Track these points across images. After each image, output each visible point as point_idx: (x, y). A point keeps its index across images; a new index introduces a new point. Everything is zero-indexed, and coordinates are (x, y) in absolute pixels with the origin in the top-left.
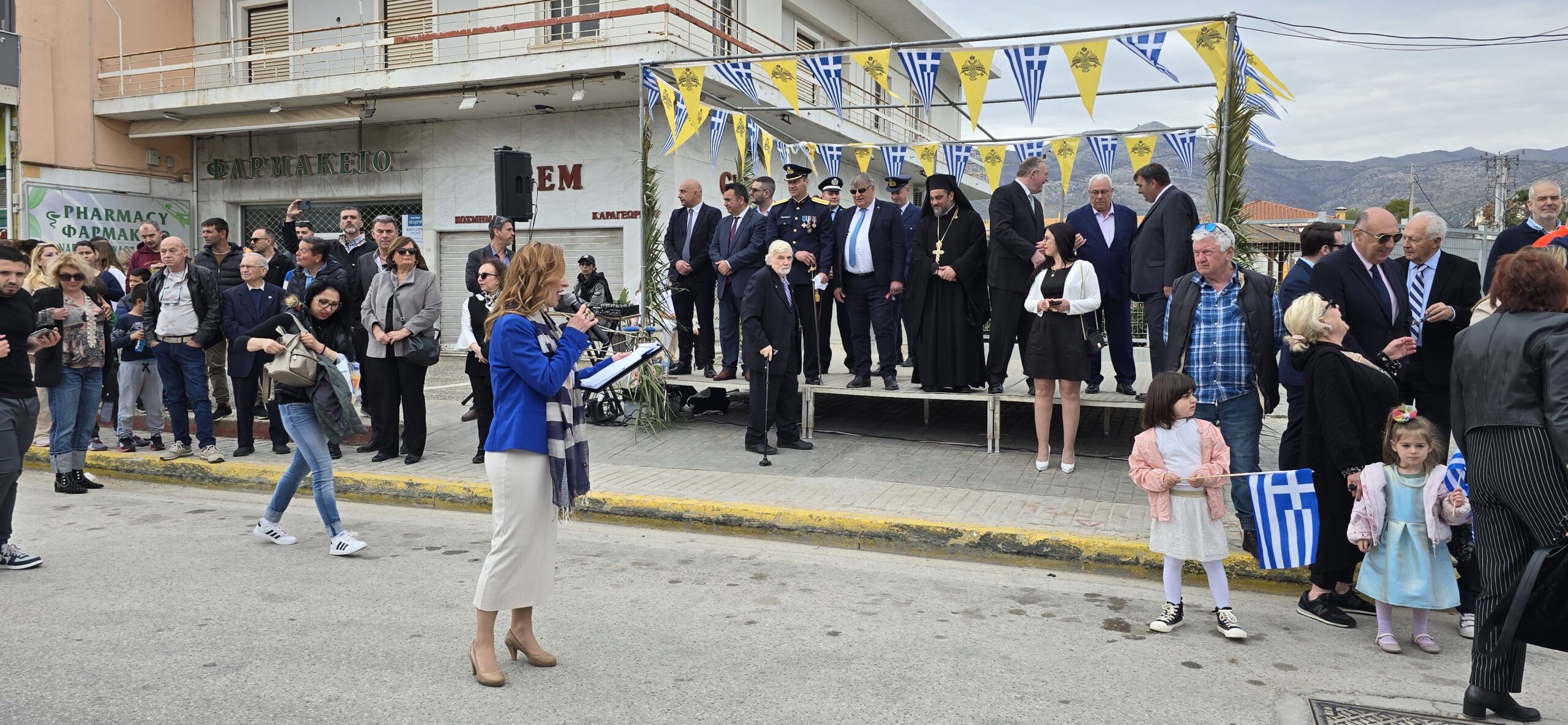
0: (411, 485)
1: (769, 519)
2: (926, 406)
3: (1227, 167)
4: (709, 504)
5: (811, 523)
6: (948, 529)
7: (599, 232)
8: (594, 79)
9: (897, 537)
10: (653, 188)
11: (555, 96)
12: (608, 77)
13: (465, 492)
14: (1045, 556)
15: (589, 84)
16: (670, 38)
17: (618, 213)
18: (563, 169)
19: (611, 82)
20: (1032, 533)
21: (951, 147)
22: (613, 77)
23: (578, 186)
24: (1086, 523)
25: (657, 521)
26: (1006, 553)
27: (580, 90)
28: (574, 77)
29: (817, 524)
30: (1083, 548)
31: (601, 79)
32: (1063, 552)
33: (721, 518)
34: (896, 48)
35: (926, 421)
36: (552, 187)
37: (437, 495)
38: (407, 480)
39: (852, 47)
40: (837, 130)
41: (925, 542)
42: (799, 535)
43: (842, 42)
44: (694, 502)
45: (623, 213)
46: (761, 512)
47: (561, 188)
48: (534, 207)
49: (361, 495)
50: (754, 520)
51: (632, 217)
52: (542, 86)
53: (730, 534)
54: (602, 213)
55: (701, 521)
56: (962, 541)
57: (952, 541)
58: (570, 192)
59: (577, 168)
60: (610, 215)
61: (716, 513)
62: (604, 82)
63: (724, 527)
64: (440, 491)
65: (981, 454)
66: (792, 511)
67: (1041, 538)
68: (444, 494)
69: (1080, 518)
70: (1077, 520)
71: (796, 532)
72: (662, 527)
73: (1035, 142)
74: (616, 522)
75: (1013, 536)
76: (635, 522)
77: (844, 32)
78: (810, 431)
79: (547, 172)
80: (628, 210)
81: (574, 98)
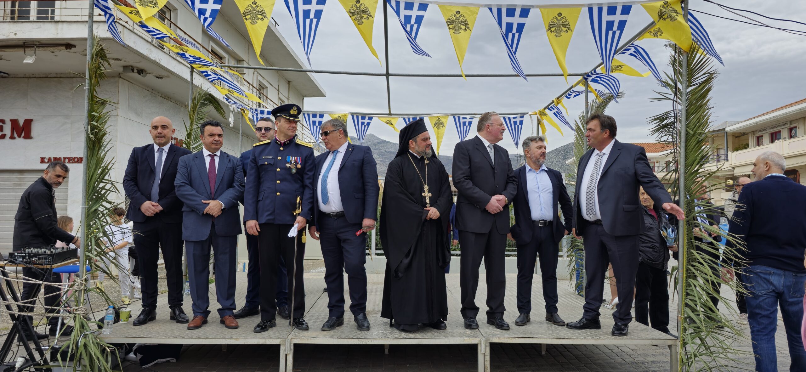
8: (46, 48)
11: (9, 61)
12: (59, 48)
15: (41, 52)
17: (65, 158)
18: (14, 123)
19: (63, 52)
22: (64, 47)
23: (28, 136)
27: (31, 56)
28: (25, 45)
31: (52, 49)
36: (3, 137)
39: (246, 65)
43: (239, 61)
45: (70, 158)
47: (12, 137)
51: (77, 162)
54: (50, 158)
58: (20, 141)
59: (28, 122)
62: (55, 54)
77: (242, 54)
80: (73, 156)
81: (25, 61)
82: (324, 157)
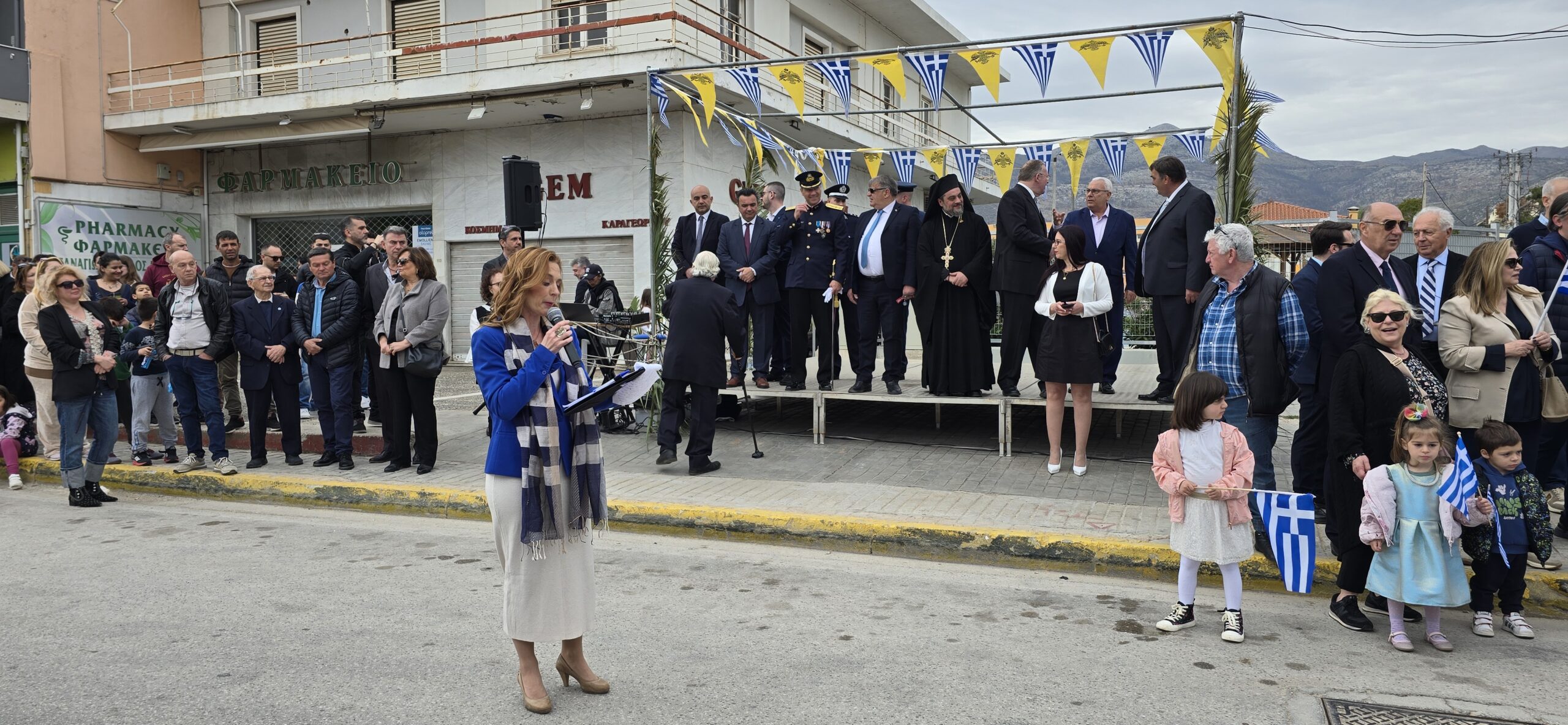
0: (423, 494)
1: (782, 525)
2: (938, 411)
3: (1236, 167)
4: (721, 510)
5: (822, 528)
6: (959, 533)
7: (609, 241)
8: (602, 88)
9: (909, 541)
10: (661, 195)
11: (563, 105)
12: (616, 86)
13: (477, 501)
14: (1057, 558)
15: (598, 92)
16: (678, 45)
17: (628, 221)
18: (572, 178)
19: (619, 90)
20: (1044, 535)
21: (960, 151)
22: (621, 85)
23: (587, 195)
24: (1098, 525)
25: (670, 528)
26: (1019, 556)
27: (588, 99)
28: (582, 86)
29: (829, 529)
30: (1095, 551)
31: (609, 88)
32: (1075, 555)
33: (733, 524)
34: (903, 52)
35: (938, 426)
36: (562, 196)
37: (450, 504)
38: (419, 490)
39: (860, 51)
40: (846, 135)
41: (937, 546)
42: (811, 541)
43: (850, 47)
44: (705, 508)
45: (633, 221)
46: (772, 517)
47: (571, 197)
48: (543, 216)
49: (373, 505)
50: (766, 526)
51: (642, 225)
52: (550, 95)
53: (741, 540)
54: (612, 222)
55: (713, 528)
56: (973, 545)
57: (964, 545)
58: (579, 201)
59: (587, 177)
60: (620, 224)
61: (728, 519)
62: (612, 91)
63: (737, 533)
64: (452, 501)
65: (993, 458)
66: (804, 517)
67: (1052, 540)
68: (456, 503)
69: (1092, 521)
70: (1089, 523)
71: (809, 538)
72: (674, 534)
73: (1044, 145)
74: (628, 530)
75: (1025, 539)
76: (647, 530)
77: (853, 37)
78: (822, 437)
79: (557, 181)
80: (637, 218)
81: (583, 107)
82: (867, 216)
